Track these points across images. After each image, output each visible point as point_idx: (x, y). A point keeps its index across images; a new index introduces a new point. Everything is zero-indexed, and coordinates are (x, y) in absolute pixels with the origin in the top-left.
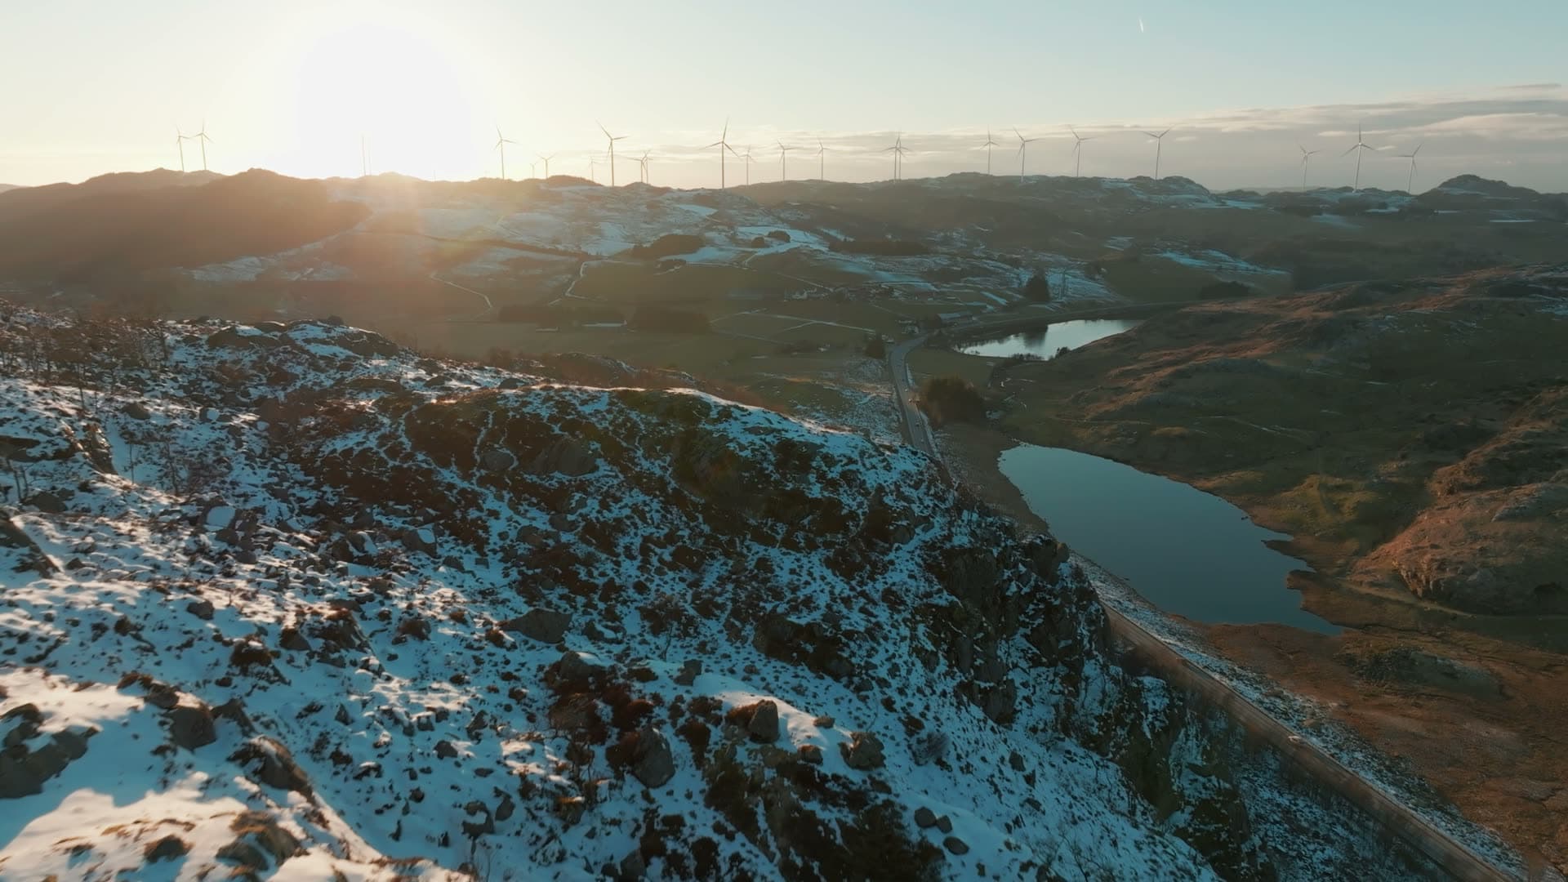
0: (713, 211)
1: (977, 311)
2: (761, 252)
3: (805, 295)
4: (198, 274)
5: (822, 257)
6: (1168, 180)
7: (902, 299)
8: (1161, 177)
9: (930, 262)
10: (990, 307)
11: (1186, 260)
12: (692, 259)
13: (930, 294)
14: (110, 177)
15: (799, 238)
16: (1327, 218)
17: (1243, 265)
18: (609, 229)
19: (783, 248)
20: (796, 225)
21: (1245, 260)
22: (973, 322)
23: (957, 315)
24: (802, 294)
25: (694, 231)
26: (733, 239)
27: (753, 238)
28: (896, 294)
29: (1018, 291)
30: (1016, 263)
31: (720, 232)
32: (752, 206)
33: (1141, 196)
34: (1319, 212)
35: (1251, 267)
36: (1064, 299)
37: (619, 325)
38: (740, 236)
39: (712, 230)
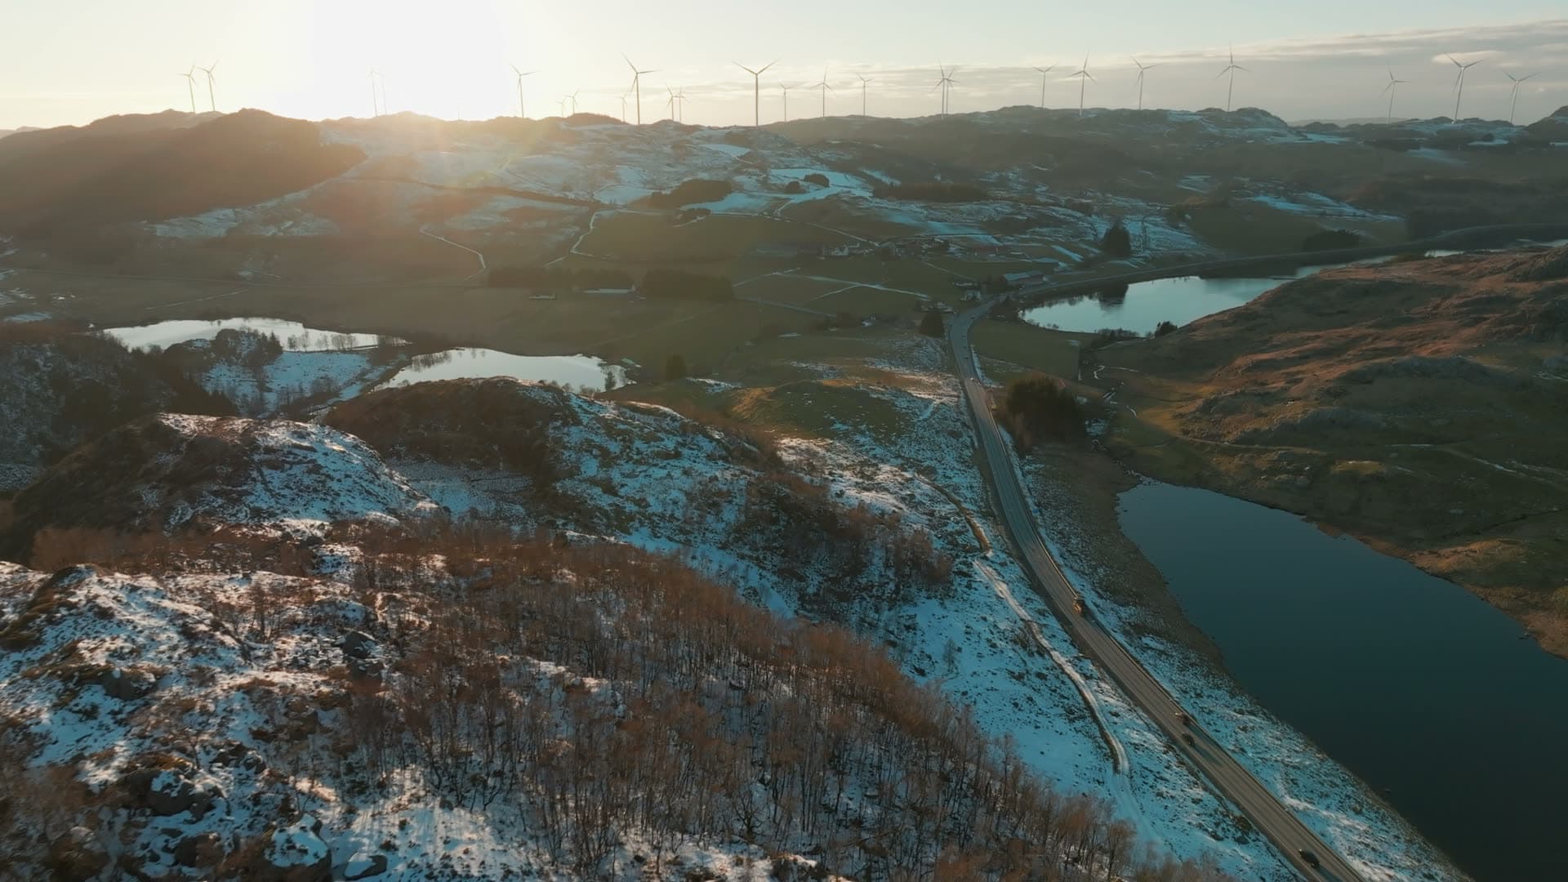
0: (743, 151)
1: (1048, 269)
2: (797, 199)
3: (846, 252)
4: (161, 230)
5: (865, 205)
6: (1241, 111)
7: (959, 255)
8: (1234, 108)
9: (990, 210)
10: (1062, 264)
11: (1282, 205)
12: (717, 207)
13: (991, 248)
14: (114, 120)
15: (840, 183)
16: (1426, 153)
17: (1349, 210)
18: (626, 172)
19: (820, 194)
20: (835, 167)
21: (1351, 204)
22: (1045, 283)
23: (1024, 275)
24: (842, 250)
25: (721, 176)
26: (765, 184)
27: (787, 182)
28: (952, 249)
29: (1094, 244)
30: (1086, 210)
31: (750, 175)
32: (788, 144)
33: (1213, 130)
34: (1416, 146)
35: (1359, 212)
36: (1147, 253)
37: (625, 291)
38: (773, 181)
39: (741, 173)
